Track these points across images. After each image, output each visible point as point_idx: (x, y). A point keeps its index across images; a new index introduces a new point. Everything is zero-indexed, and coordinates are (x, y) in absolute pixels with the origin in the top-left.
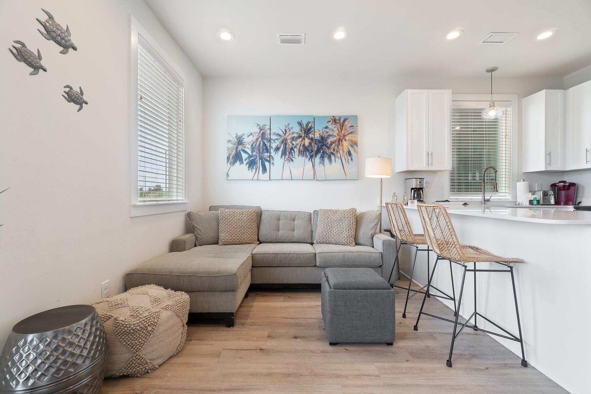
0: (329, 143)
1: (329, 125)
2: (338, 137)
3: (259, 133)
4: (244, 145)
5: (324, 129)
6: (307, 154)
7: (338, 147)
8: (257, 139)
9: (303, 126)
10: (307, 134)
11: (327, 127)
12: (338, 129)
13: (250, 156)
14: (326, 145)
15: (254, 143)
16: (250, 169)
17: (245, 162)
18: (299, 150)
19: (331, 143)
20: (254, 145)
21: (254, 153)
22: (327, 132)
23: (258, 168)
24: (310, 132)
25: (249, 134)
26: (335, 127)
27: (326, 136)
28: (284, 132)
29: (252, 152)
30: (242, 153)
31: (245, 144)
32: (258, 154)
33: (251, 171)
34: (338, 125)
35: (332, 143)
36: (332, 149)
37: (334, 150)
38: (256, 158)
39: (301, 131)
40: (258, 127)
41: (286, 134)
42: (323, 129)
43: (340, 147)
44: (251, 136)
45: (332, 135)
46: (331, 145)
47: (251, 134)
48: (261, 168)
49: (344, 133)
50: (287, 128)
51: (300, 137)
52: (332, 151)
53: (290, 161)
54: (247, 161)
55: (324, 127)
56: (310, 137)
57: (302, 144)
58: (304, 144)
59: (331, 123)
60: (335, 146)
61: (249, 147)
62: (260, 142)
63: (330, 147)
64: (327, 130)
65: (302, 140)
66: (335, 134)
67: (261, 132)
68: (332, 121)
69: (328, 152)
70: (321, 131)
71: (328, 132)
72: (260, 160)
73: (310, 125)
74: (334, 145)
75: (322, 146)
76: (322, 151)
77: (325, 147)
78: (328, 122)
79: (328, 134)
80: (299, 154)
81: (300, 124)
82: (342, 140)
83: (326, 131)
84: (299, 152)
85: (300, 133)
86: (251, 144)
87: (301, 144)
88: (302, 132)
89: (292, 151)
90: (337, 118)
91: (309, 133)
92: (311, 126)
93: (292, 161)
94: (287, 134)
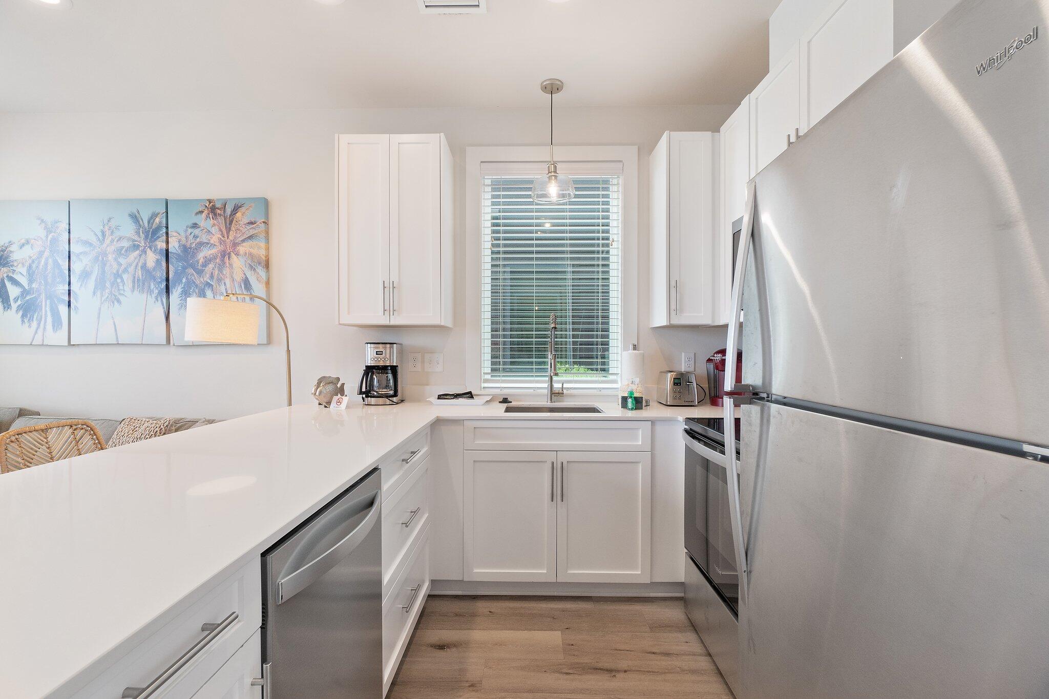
0: (200, 262)
1: (201, 220)
2: (221, 248)
3: (44, 238)
4: (12, 266)
5: (190, 230)
6: (152, 286)
7: (220, 270)
8: (41, 253)
9: (141, 223)
10: (151, 241)
11: (195, 226)
12: (220, 230)
13: (25, 292)
14: (193, 266)
15: (33, 262)
16: (26, 321)
17: (14, 306)
18: (134, 277)
19: (205, 261)
20: (34, 266)
21: (34, 285)
22: (196, 237)
23: (43, 319)
24: (159, 237)
25: (23, 241)
26: (214, 225)
27: (193, 245)
28: (101, 238)
29: (31, 281)
30: (8, 285)
31: (15, 264)
32: (43, 287)
33: (27, 324)
34: (221, 220)
35: (208, 261)
36: (208, 276)
37: (212, 277)
38: (39, 295)
39: (138, 233)
40: (43, 225)
41: (104, 240)
42: (186, 231)
43: (226, 271)
44: (27, 247)
45: (208, 243)
46: (205, 265)
47: (28, 242)
48: (49, 319)
49: (235, 238)
50: (107, 227)
51: (136, 247)
52: (207, 278)
53: (113, 302)
54: (19, 302)
55: (190, 223)
56: (159, 247)
57: (140, 265)
58: (145, 264)
59: (204, 215)
60: (213, 269)
61: (24, 271)
62: (47, 260)
63: (202, 271)
64: (197, 231)
65: (140, 256)
66: (214, 240)
67: (50, 237)
68: (206, 212)
69: (198, 282)
70: (183, 234)
71: (197, 237)
72: (48, 303)
73: (157, 220)
74: (211, 266)
75: (184, 268)
76: (184, 280)
77: (191, 271)
78: (197, 214)
79: (198, 240)
80: (134, 286)
81: (135, 218)
82: (229, 254)
83: (193, 234)
84: (134, 282)
85: (136, 238)
86: (27, 264)
87: (137, 264)
88: (139, 236)
89: (119, 280)
90: (218, 205)
91: (156, 240)
92: (160, 223)
93: (119, 301)
94: (107, 241)
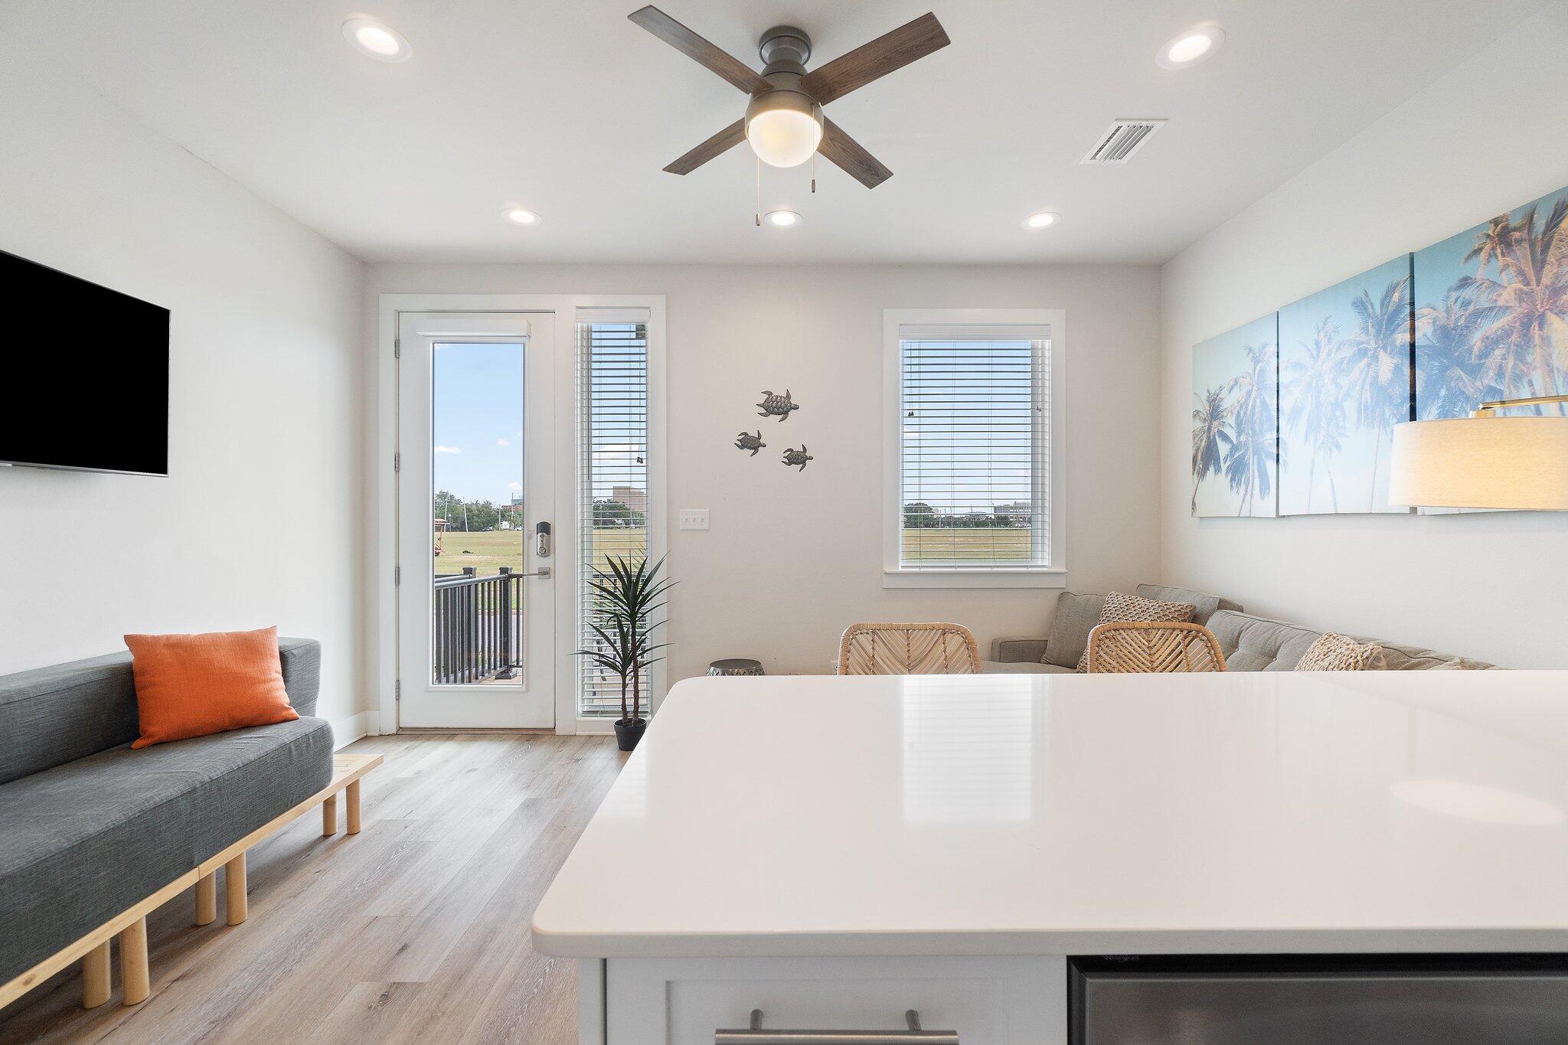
0: (1476, 350)
1: (1479, 269)
2: (1519, 310)
3: (1252, 373)
4: (1222, 417)
5: (1454, 295)
6: (1387, 414)
7: (1520, 356)
8: (1249, 394)
9: (1371, 311)
10: (1386, 337)
11: (1465, 282)
12: (1521, 272)
13: (1234, 448)
14: (1460, 363)
15: (1241, 407)
16: (1234, 486)
17: (1224, 467)
18: (1360, 404)
19: (1486, 347)
20: (1242, 413)
21: (1242, 438)
22: (1466, 304)
23: (1251, 482)
24: (1399, 325)
25: (1232, 383)
26: (1506, 266)
27: (1462, 322)
28: (1315, 352)
29: (1239, 434)
30: (1219, 440)
31: (1225, 414)
32: (1251, 439)
33: (1235, 490)
34: (1522, 252)
35: (1491, 344)
36: (1491, 374)
37: (1500, 373)
38: (1247, 450)
39: (1365, 330)
40: (1251, 355)
41: (1318, 355)
42: (1448, 297)
43: (1535, 356)
44: (1236, 389)
45: (1491, 309)
46: (1484, 354)
47: (1236, 383)
48: (1257, 481)
49: (1557, 276)
50: (1322, 334)
51: (1362, 353)
52: (1489, 379)
53: (1330, 450)
54: (1228, 463)
55: (1454, 281)
56: (1398, 343)
57: (1369, 380)
58: (1377, 377)
59: (1483, 255)
60: (1504, 357)
61: (1231, 420)
62: (1255, 401)
63: (1480, 366)
64: (1468, 293)
65: (1369, 365)
66: (1507, 297)
67: (1258, 368)
68: (1488, 247)
69: (1470, 391)
70: (1441, 306)
71: (1469, 303)
72: (1256, 457)
73: (1396, 297)
74: (1498, 353)
75: (1443, 370)
76: (1443, 392)
77: (1457, 372)
78: (1469, 257)
79: (1471, 308)
80: (1359, 419)
81: (1361, 305)
82: (1542, 318)
83: (1459, 302)
84: (1359, 412)
85: (1363, 338)
86: (1235, 412)
87: (1365, 380)
88: (1367, 334)
89: (1338, 413)
90: (1515, 222)
91: (1393, 331)
92: (1401, 299)
93: (1338, 447)
94: (1323, 356)
